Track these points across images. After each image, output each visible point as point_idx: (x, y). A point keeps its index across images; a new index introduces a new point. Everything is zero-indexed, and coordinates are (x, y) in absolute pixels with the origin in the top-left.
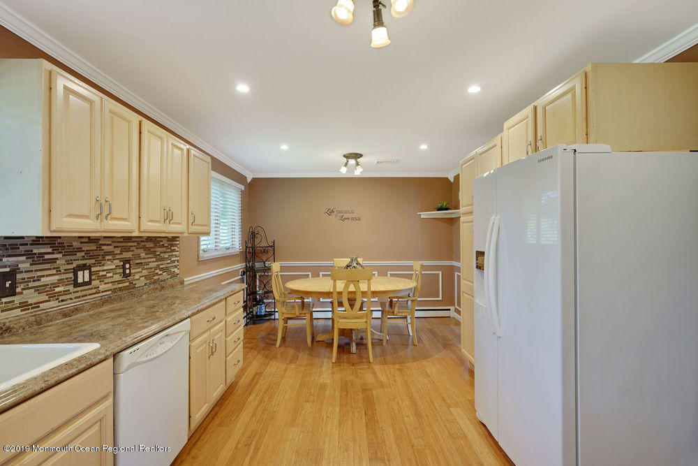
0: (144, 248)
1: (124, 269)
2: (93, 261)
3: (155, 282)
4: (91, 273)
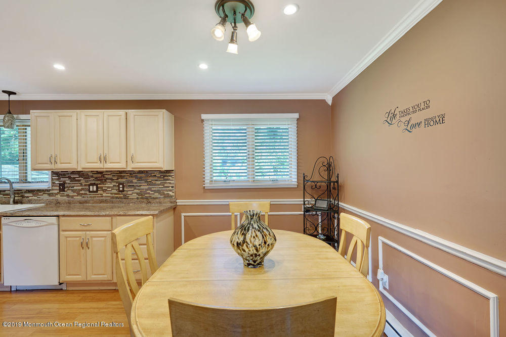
1: (119, 188)
2: (99, 182)
3: (146, 198)
4: (97, 188)
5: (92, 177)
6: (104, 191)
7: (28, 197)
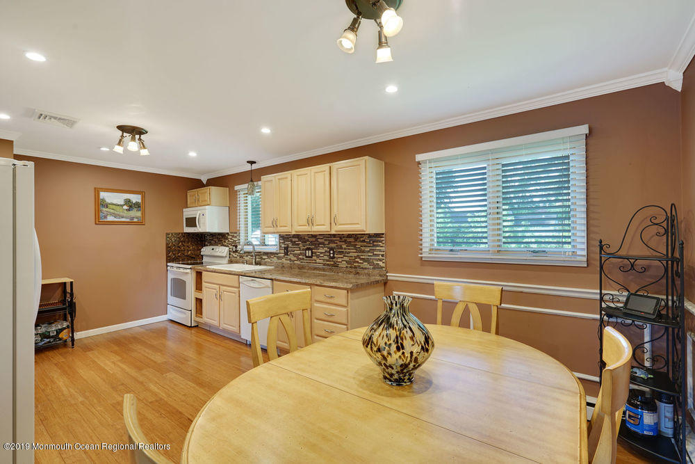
0: (345, 241)
1: (330, 254)
2: (314, 247)
3: (355, 267)
4: (312, 253)
5: (308, 241)
6: (318, 256)
7: (264, 259)
